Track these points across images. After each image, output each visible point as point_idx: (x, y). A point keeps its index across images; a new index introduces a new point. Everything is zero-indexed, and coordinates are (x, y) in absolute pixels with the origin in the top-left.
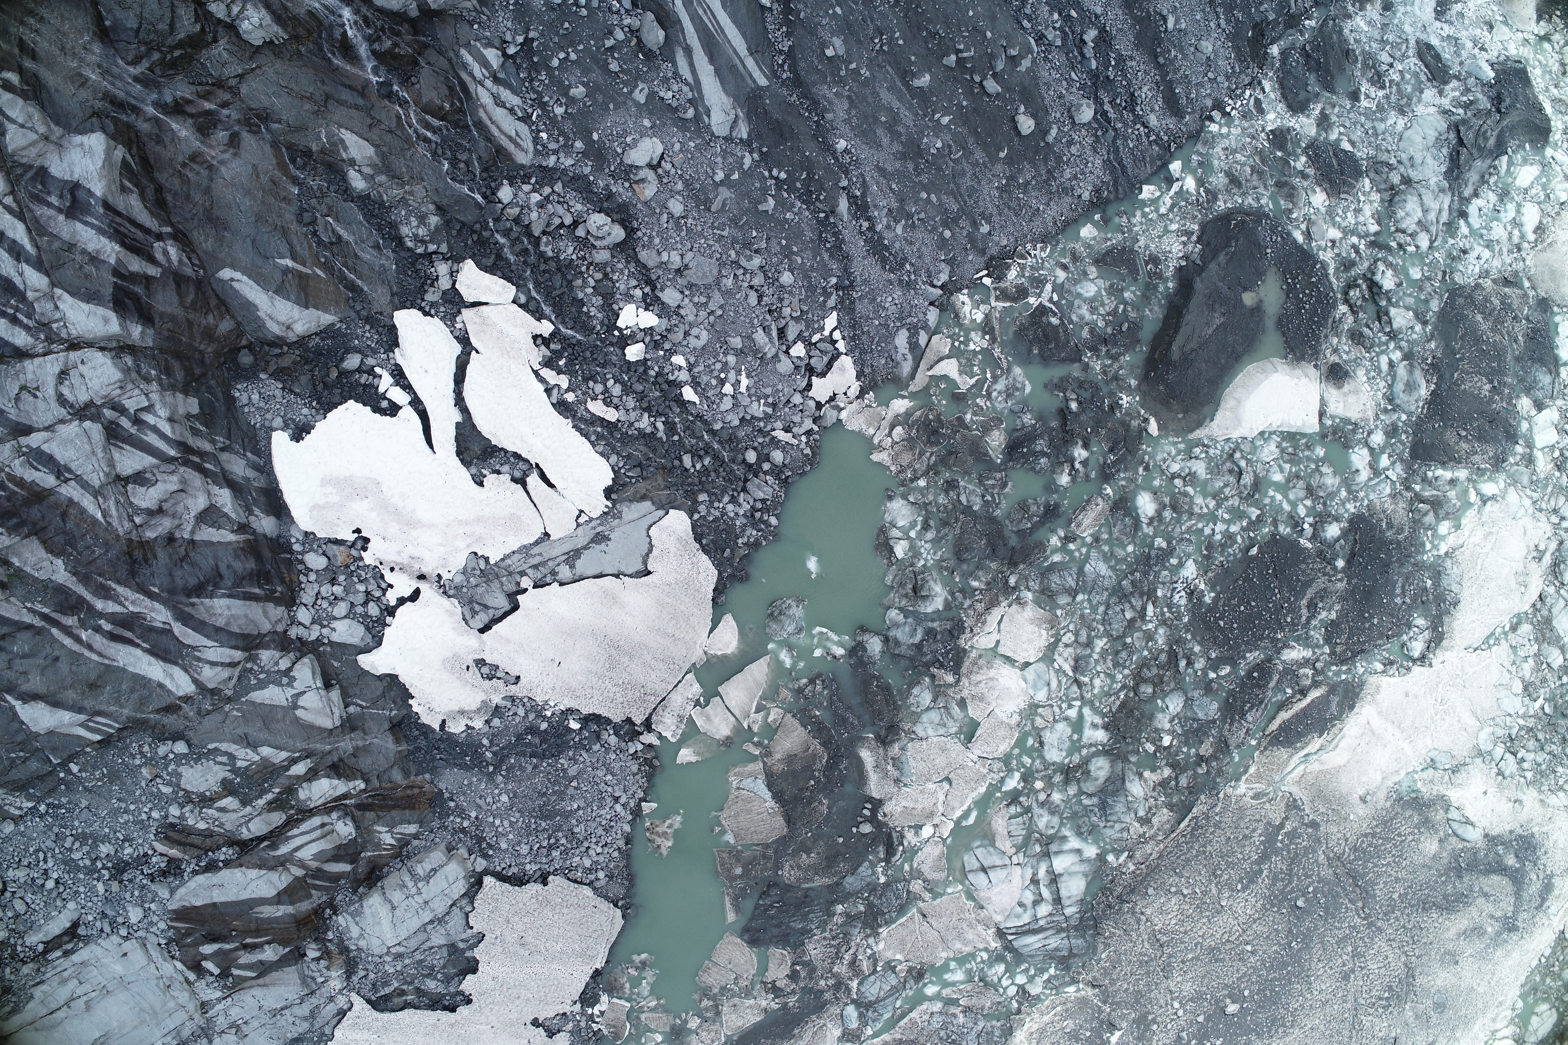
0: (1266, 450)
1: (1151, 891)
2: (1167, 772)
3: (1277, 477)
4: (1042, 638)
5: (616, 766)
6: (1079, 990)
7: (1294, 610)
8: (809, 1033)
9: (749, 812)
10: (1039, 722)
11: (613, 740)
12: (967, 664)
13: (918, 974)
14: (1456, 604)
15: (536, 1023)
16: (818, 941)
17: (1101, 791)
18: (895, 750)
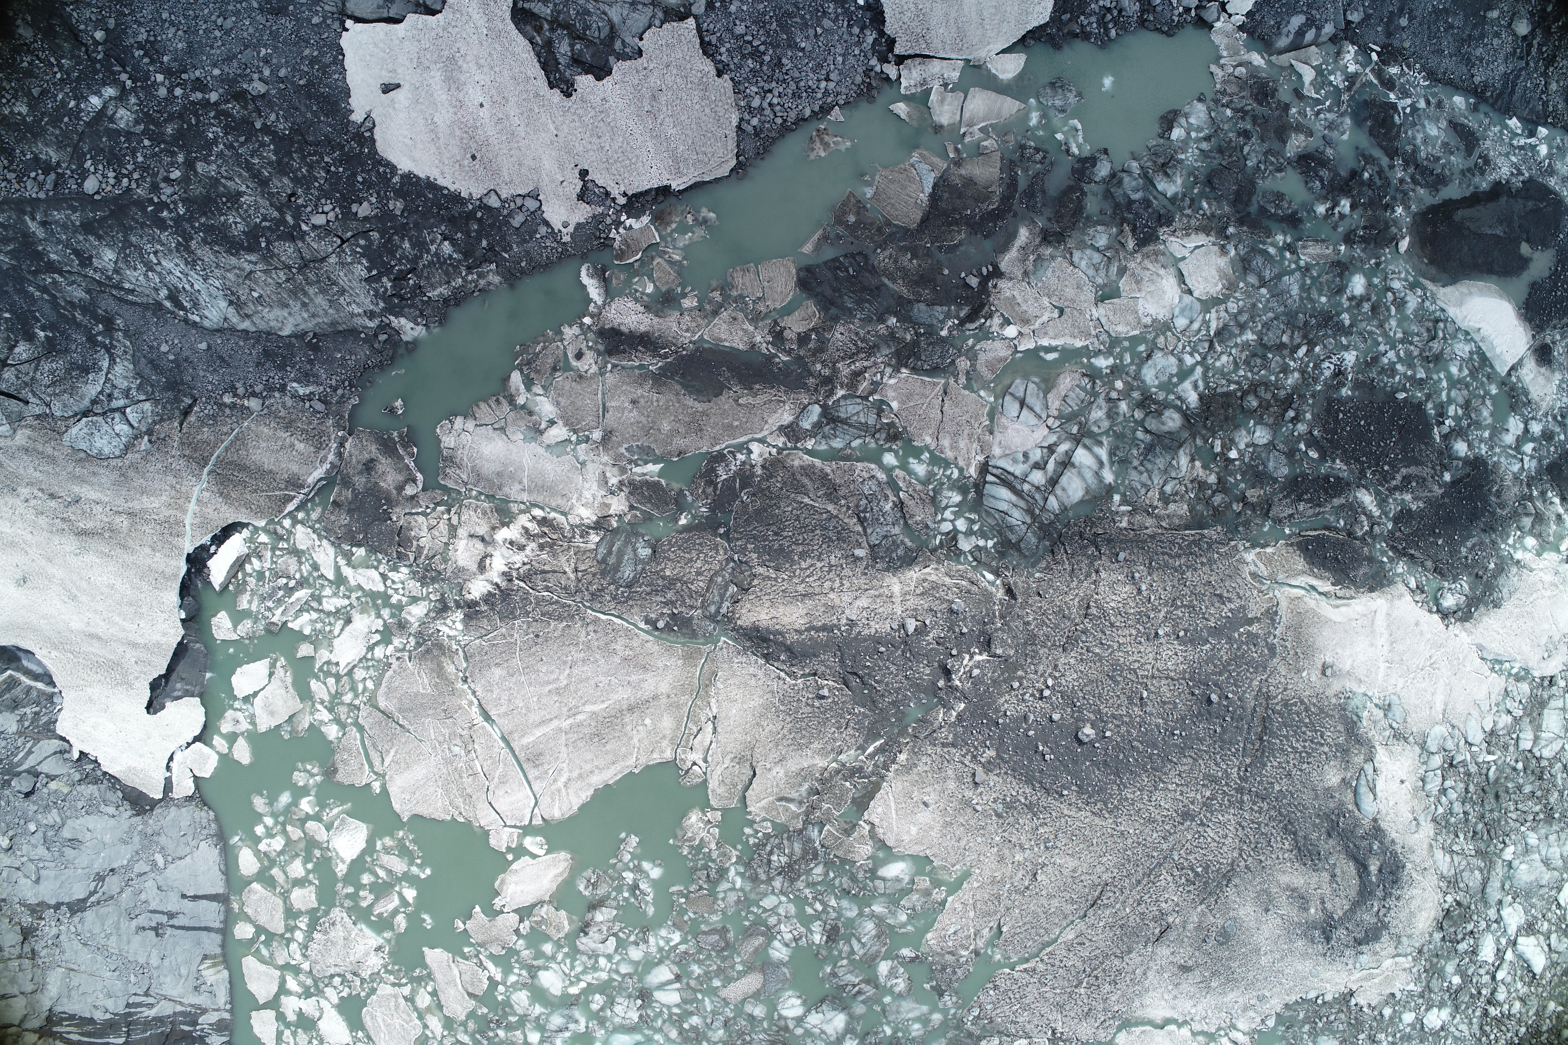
0: (1461, 345)
1: (1122, 556)
2: (1212, 479)
3: (1454, 370)
4: (1216, 288)
5: (852, 60)
6: (992, 584)
7: (1395, 469)
8: (764, 397)
9: (904, 187)
10: (1161, 340)
11: (870, 40)
12: (1151, 248)
13: (894, 435)
14: (1497, 605)
15: (584, 173)
16: (850, 330)
17: (1158, 436)
18: (1048, 251)
